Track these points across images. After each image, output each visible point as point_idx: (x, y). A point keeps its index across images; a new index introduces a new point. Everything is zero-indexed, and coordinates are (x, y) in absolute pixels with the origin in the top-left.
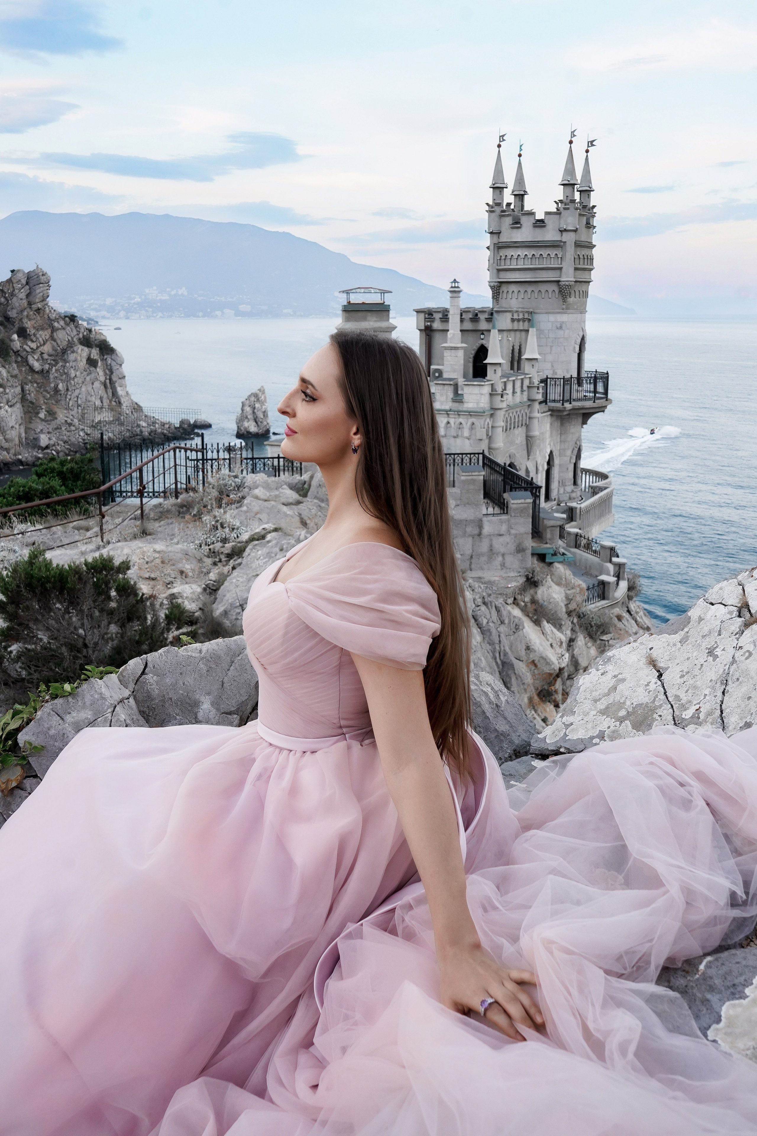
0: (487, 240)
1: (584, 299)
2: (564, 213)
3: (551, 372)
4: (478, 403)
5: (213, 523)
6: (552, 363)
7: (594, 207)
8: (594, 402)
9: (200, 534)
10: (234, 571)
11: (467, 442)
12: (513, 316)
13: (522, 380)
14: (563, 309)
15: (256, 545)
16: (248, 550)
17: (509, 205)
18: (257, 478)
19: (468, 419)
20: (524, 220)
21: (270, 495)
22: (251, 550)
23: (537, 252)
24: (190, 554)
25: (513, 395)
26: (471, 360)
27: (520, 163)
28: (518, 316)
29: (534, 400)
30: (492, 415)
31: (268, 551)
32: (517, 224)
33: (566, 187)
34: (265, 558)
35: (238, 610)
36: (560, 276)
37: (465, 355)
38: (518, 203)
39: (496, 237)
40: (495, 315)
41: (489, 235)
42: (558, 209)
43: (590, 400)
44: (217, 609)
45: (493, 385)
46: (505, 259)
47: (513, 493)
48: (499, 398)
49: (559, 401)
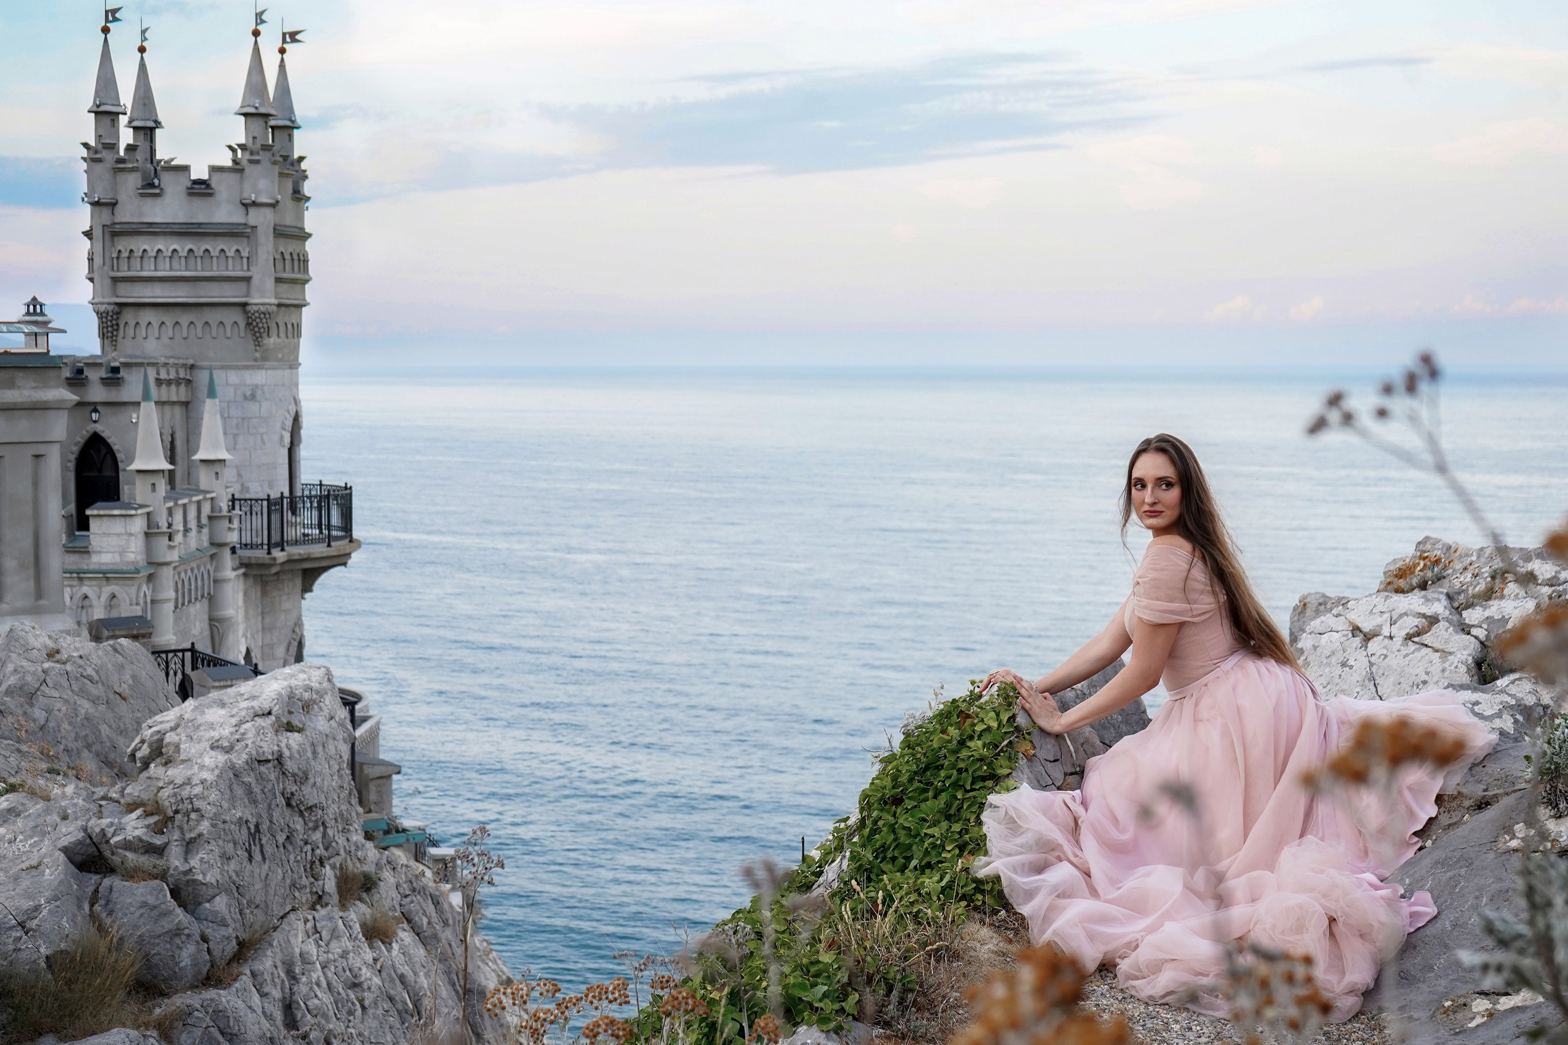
1: (296, 340)
2: (249, 169)
3: (239, 486)
4: (122, 553)
6: (238, 468)
7: (301, 159)
8: (329, 545)
12: (158, 374)
13: (199, 505)
14: (256, 360)
17: (130, 148)
19: (100, 587)
20: (164, 180)
23: (200, 246)
25: (185, 536)
27: (143, 67)
28: (168, 374)
29: (221, 545)
30: (150, 578)
31: (30, 826)
32: (151, 188)
33: (250, 119)
34: (31, 837)
35: (18, 933)
36: (248, 295)
37: (62, 455)
38: (143, 145)
39: (105, 212)
40: (123, 373)
41: (88, 207)
42: (235, 161)
43: (319, 541)
45: (148, 515)
46: (129, 258)
48: (163, 541)
49: (259, 546)
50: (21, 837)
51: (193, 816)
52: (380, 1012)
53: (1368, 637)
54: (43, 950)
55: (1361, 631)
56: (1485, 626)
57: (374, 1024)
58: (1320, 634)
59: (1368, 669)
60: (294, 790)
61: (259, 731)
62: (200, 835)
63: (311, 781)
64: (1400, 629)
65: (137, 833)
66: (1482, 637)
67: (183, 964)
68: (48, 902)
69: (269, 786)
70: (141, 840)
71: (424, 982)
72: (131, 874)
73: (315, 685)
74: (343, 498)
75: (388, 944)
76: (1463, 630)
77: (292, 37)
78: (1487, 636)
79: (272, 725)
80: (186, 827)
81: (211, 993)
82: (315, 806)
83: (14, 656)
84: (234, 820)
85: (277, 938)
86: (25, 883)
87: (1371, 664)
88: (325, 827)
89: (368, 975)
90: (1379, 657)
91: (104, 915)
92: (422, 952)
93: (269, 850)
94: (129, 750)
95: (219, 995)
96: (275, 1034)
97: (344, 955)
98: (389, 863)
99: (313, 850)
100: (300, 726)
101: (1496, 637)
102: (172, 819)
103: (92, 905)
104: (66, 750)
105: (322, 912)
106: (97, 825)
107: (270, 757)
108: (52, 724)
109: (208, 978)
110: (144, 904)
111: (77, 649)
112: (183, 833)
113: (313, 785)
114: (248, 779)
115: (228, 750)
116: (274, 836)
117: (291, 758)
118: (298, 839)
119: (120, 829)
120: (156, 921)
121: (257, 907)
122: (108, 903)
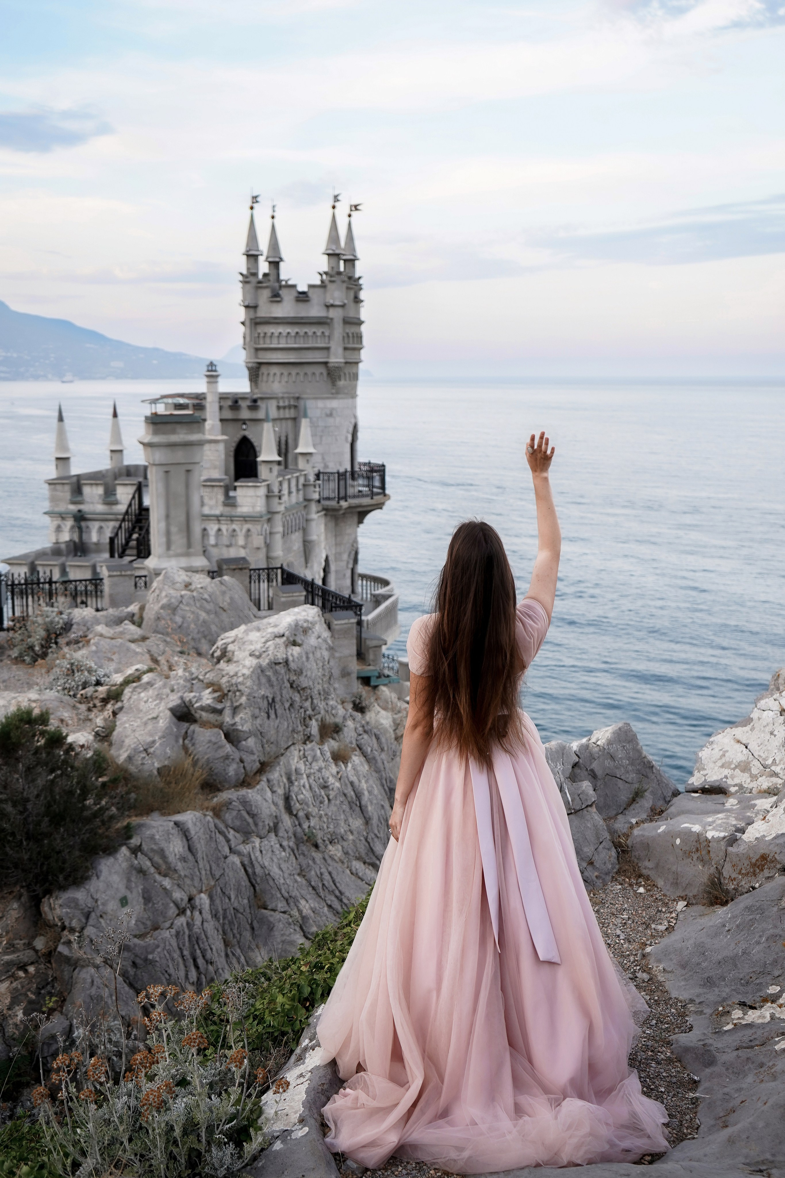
0: (241, 314)
1: (355, 382)
2: (330, 286)
3: (322, 465)
4: (253, 506)
5: (67, 666)
6: (323, 455)
7: (360, 278)
10: (119, 716)
12: (278, 402)
13: (297, 478)
14: (332, 394)
15: (136, 687)
16: (126, 693)
17: (265, 275)
19: (243, 525)
20: (283, 292)
22: (132, 692)
23: (302, 330)
24: (60, 701)
25: (289, 496)
26: (232, 454)
27: (273, 227)
28: (284, 402)
29: (310, 500)
30: (269, 520)
31: (156, 693)
32: (276, 297)
33: (331, 257)
34: (154, 700)
35: (144, 755)
36: (328, 357)
37: (226, 448)
38: (274, 272)
39: (252, 311)
40: (259, 403)
41: (243, 308)
42: (322, 281)
43: (367, 496)
44: (119, 755)
45: (268, 485)
46: (264, 337)
47: (334, 613)
48: (276, 500)
49: (333, 499)
50: (150, 700)
51: (238, 694)
52: (338, 802)
54: (156, 765)
57: (335, 809)
58: (764, 710)
60: (295, 678)
61: (276, 646)
62: (241, 704)
63: (304, 674)
65: (209, 702)
67: (230, 774)
68: (160, 738)
69: (281, 677)
70: (209, 706)
71: (364, 785)
72: (205, 724)
73: (310, 619)
74: (381, 470)
75: (345, 763)
77: (356, 207)
79: (284, 643)
80: (234, 700)
81: (243, 792)
82: (306, 688)
83: (166, 587)
84: (260, 696)
85: (283, 760)
86: (150, 727)
88: (312, 699)
89: (333, 781)
91: (190, 745)
92: (366, 767)
93: (279, 712)
94: (211, 652)
95: (247, 793)
96: (278, 814)
97: (320, 770)
98: (351, 716)
99: (305, 711)
100: (300, 642)
102: (227, 695)
103: (184, 740)
104: (193, 639)
105: (309, 746)
106: (188, 696)
107: (282, 661)
108: (185, 625)
109: (243, 782)
110: (210, 741)
111: (200, 583)
112: (232, 702)
113: (306, 676)
114: (269, 673)
115: (259, 657)
116: (283, 704)
117: (293, 661)
118: (297, 705)
119: (199, 699)
120: (216, 751)
121: (272, 743)
122: (192, 739)
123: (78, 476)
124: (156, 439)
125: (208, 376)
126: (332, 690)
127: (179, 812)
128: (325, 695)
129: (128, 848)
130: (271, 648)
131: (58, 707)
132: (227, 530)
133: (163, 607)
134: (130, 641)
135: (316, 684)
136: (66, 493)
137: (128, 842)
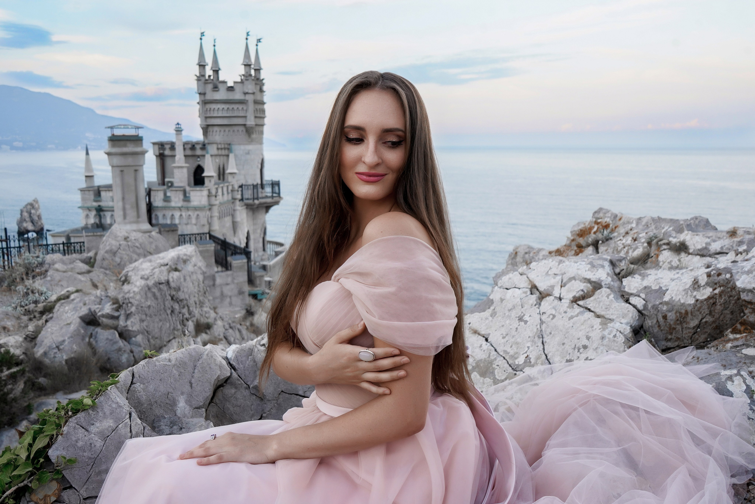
0: (197, 98)
1: (262, 136)
2: (246, 82)
3: (245, 181)
4: (200, 202)
5: (25, 290)
7: (263, 79)
8: (273, 199)
9: (15, 299)
10: (47, 324)
11: (195, 227)
12: (218, 146)
13: (227, 186)
14: (249, 142)
15: (63, 303)
16: (57, 307)
17: (209, 76)
18: (54, 257)
19: (194, 212)
20: (220, 86)
21: (68, 268)
22: (60, 307)
23: (231, 106)
24: (10, 314)
25: (222, 196)
26: (192, 175)
27: (215, 51)
28: (221, 146)
29: (235, 199)
30: (210, 209)
31: (74, 306)
32: (216, 88)
33: (246, 66)
34: (72, 311)
35: (55, 351)
36: (246, 122)
37: (188, 171)
38: (215, 75)
39: (202, 96)
40: (206, 146)
41: (198, 95)
42: (242, 80)
43: (270, 198)
44: (38, 351)
45: (209, 190)
46: (210, 110)
47: (234, 257)
48: (214, 198)
49: (250, 199)
50: (69, 311)
51: (129, 305)
53: (543, 296)
54: (65, 357)
55: (538, 290)
56: (643, 295)
58: (507, 289)
59: (539, 326)
60: (174, 293)
61: (161, 272)
62: (131, 312)
64: (569, 291)
65: (109, 311)
66: (640, 306)
67: (123, 361)
68: (69, 338)
69: (163, 293)
70: (108, 314)
72: (106, 327)
73: (188, 253)
74: (278, 184)
76: (623, 296)
77: (260, 40)
78: (645, 306)
79: (167, 269)
80: (127, 309)
82: (183, 299)
84: (147, 306)
86: (64, 330)
87: (542, 322)
88: (189, 307)
90: (549, 317)
91: (94, 343)
98: (221, 317)
99: (183, 316)
100: (180, 269)
101: (653, 307)
102: (122, 306)
103: (89, 339)
105: (186, 339)
106: (94, 307)
107: (164, 282)
108: (122, 263)
110: (107, 339)
111: (135, 236)
112: (126, 311)
113: (183, 291)
114: (155, 290)
115: (147, 279)
116: (165, 311)
117: (173, 281)
118: (176, 312)
119: (102, 309)
120: (112, 345)
121: (157, 338)
122: (96, 337)
123: (99, 187)
124: (114, 150)
125: (176, 131)
126: (206, 301)
127: (77, 391)
128: (201, 304)
129: (29, 421)
130: (157, 273)
131: (3, 319)
132: (186, 215)
133: (107, 252)
134: (78, 273)
135: (192, 297)
136: (91, 195)
137: (29, 417)
